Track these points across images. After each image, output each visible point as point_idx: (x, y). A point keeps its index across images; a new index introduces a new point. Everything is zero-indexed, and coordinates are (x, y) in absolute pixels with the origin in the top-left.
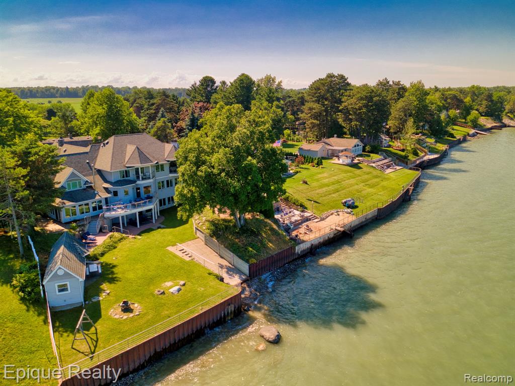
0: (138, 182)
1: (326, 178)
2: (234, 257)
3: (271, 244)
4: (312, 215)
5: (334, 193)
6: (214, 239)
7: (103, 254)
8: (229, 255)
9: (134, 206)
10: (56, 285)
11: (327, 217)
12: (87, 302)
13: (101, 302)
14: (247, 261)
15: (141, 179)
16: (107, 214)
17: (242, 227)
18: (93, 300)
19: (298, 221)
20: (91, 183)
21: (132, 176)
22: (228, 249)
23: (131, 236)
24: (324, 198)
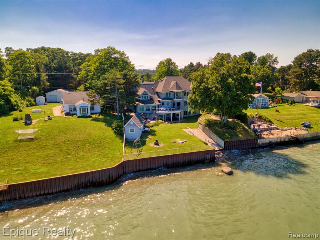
0: (175, 100)
1: (295, 111)
2: (217, 138)
3: (241, 135)
4: (276, 127)
5: (298, 119)
6: (207, 128)
7: (152, 127)
8: (214, 136)
9: (170, 110)
10: (129, 128)
11: (287, 130)
12: (141, 140)
13: (147, 141)
14: (224, 140)
15: (176, 98)
16: (158, 112)
17: (225, 124)
18: (144, 139)
19: (265, 129)
20: (152, 97)
21: (172, 96)
22: (214, 133)
23: (166, 123)
24: (289, 121)
